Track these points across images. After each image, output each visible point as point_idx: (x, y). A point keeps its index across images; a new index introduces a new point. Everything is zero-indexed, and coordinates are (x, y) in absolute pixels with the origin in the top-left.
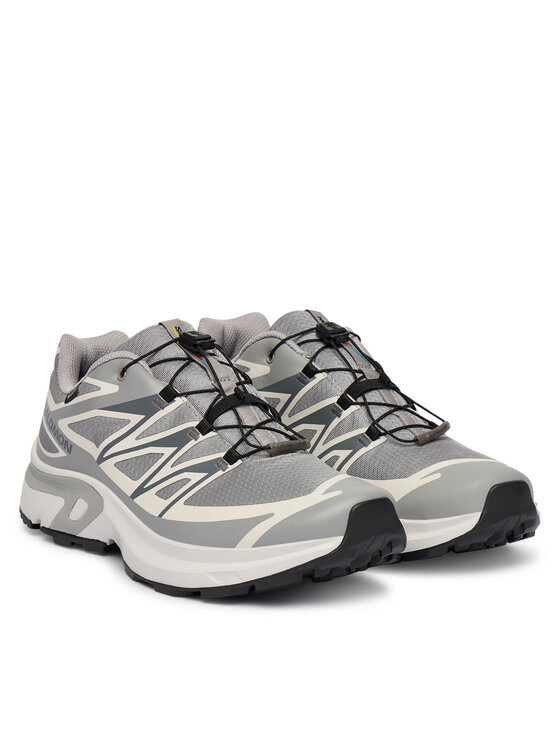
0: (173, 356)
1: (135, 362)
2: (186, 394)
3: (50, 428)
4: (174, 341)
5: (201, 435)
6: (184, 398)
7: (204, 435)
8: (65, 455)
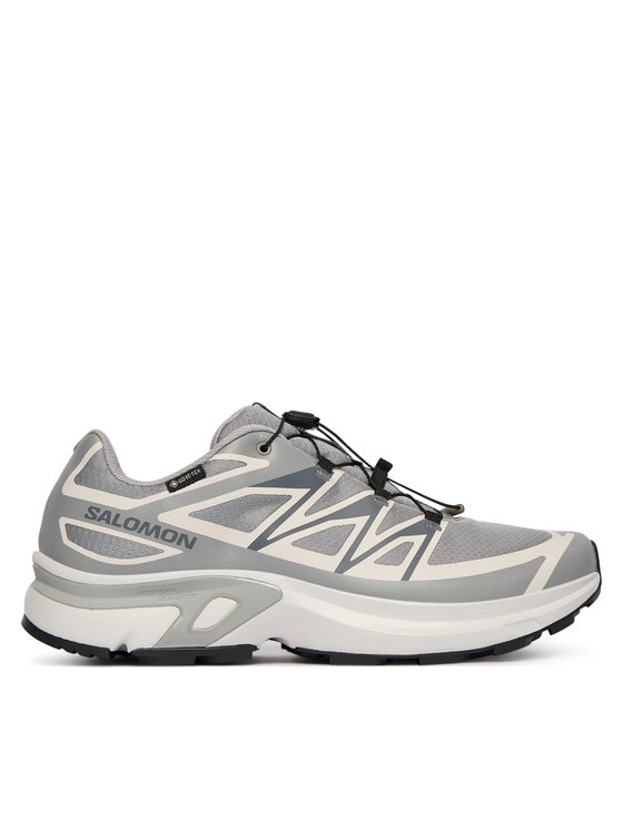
8: (181, 552)
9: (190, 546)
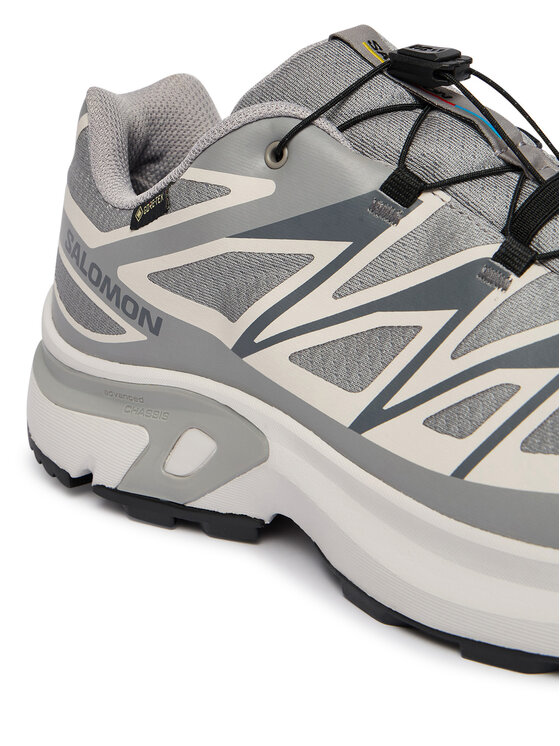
0: (384, 102)
1: (307, 123)
2: (444, 185)
3: (94, 283)
4: (377, 71)
5: (513, 276)
6: (440, 193)
7: (519, 274)
8: (144, 338)
9: (155, 330)
